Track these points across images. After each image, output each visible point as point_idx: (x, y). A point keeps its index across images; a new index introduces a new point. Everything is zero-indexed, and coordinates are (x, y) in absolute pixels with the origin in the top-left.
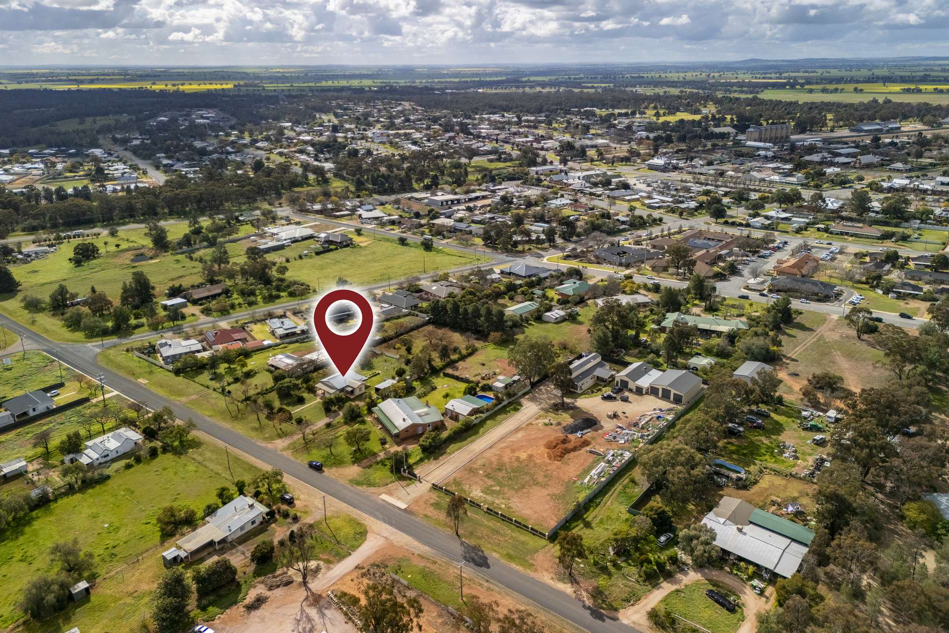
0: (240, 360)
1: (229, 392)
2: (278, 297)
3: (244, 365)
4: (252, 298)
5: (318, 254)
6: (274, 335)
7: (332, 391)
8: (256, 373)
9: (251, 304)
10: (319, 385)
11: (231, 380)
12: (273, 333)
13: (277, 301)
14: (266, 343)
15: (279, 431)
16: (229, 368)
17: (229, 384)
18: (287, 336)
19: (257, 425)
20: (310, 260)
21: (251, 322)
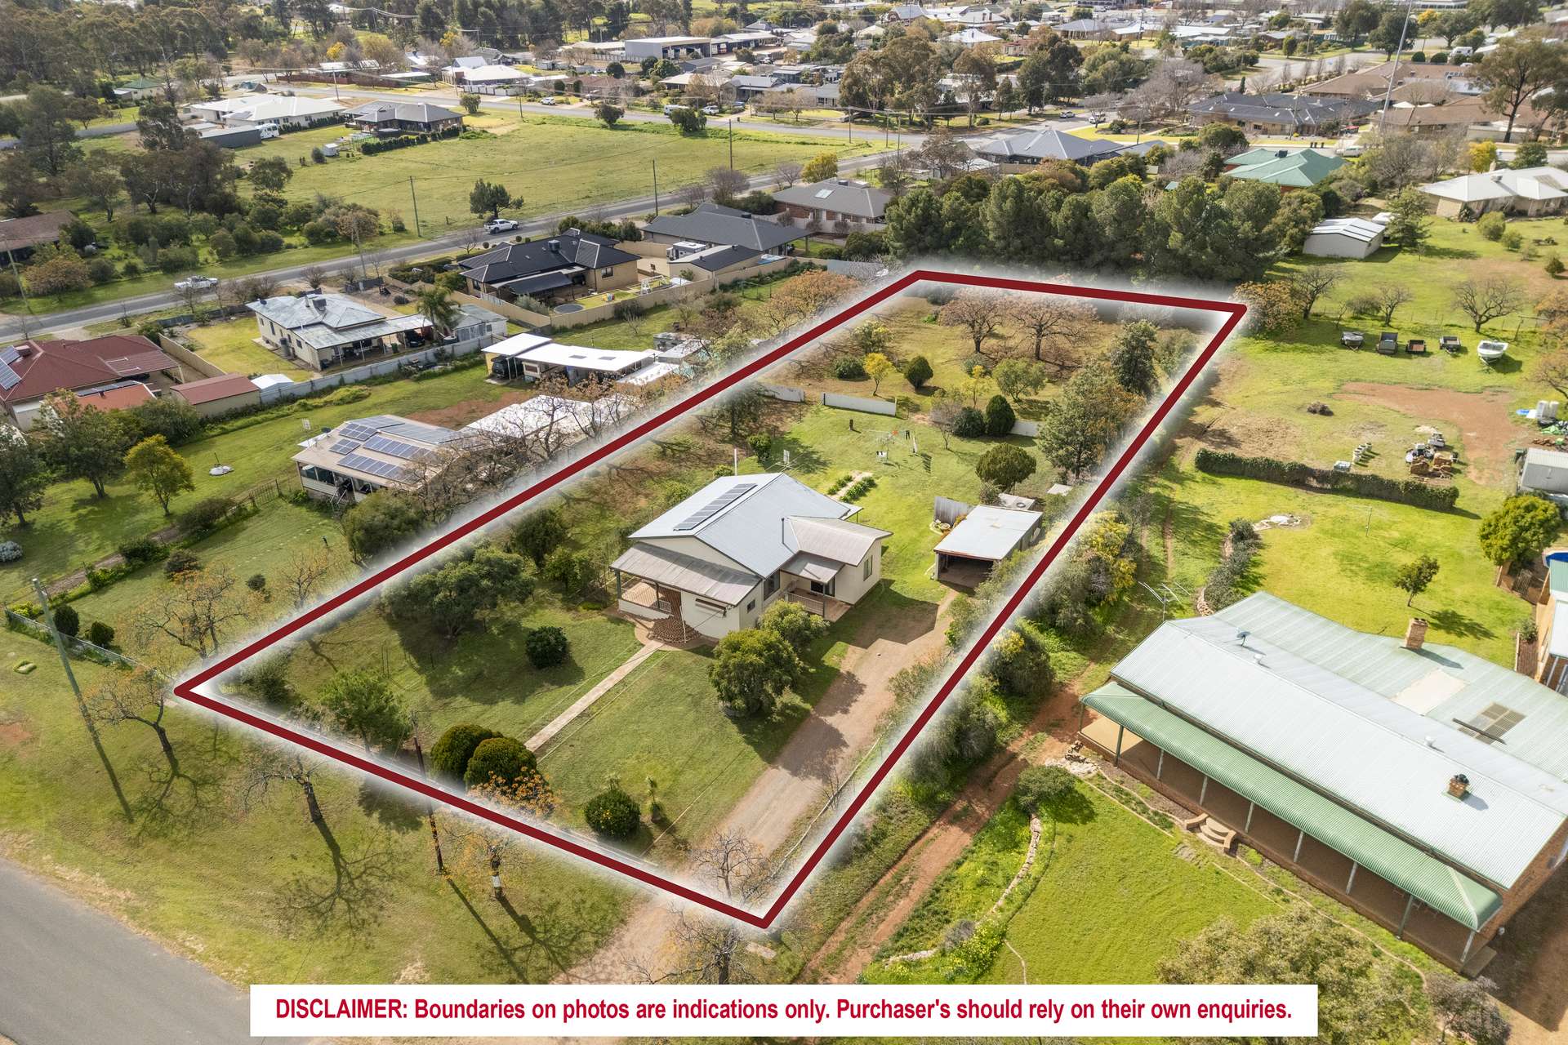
0: (150, 459)
1: (102, 636)
2: (274, 247)
3: (175, 481)
4: (174, 251)
5: (369, 150)
6: (292, 357)
7: (732, 593)
8: (242, 515)
9: (173, 268)
10: (632, 561)
11: (108, 559)
12: (287, 351)
13: (273, 258)
14: (264, 382)
15: (499, 922)
16: (100, 497)
17: (99, 585)
18: (350, 354)
19: (318, 872)
20: (353, 166)
21: (187, 321)
